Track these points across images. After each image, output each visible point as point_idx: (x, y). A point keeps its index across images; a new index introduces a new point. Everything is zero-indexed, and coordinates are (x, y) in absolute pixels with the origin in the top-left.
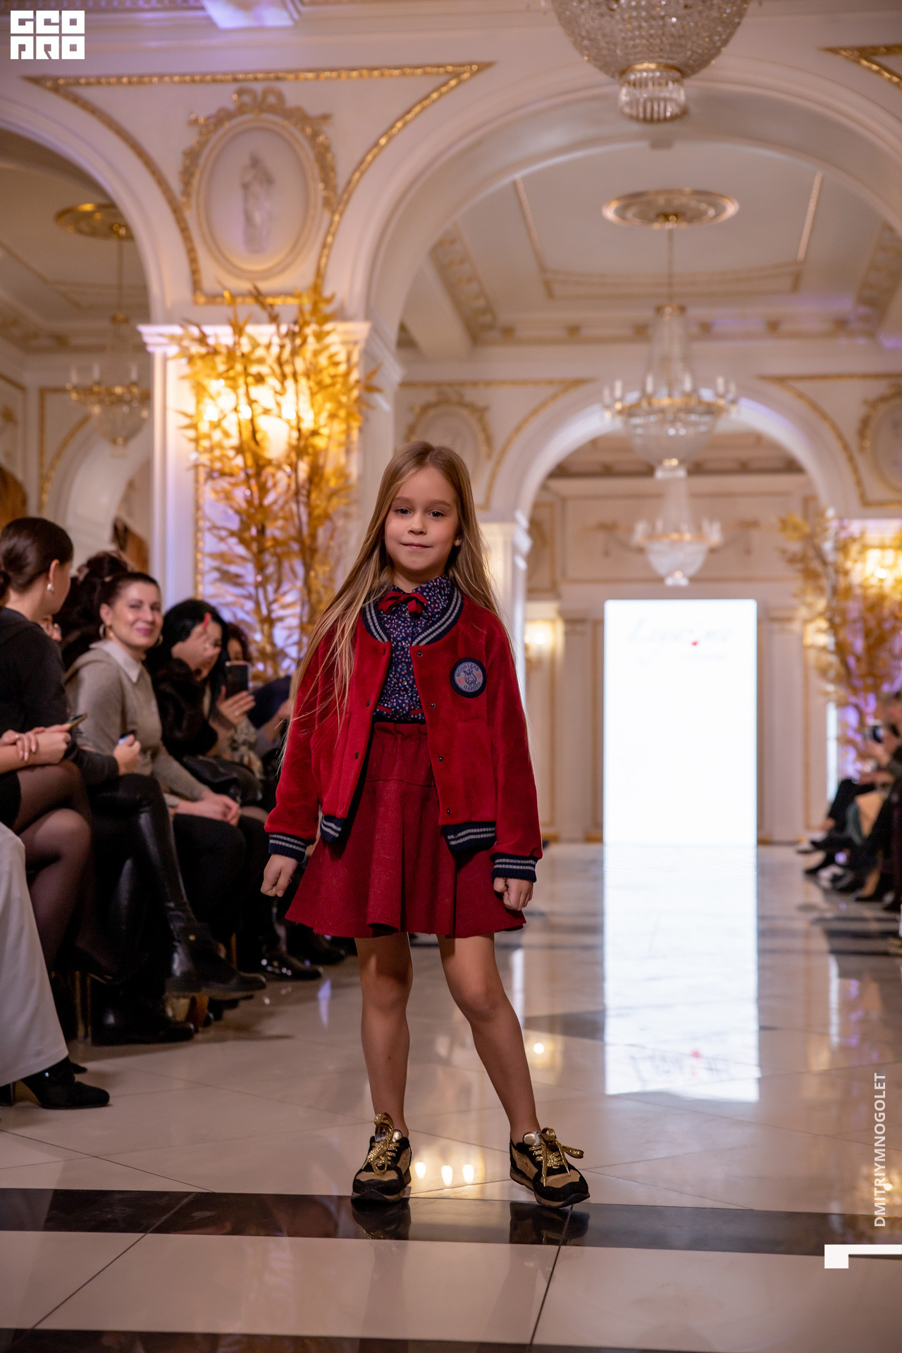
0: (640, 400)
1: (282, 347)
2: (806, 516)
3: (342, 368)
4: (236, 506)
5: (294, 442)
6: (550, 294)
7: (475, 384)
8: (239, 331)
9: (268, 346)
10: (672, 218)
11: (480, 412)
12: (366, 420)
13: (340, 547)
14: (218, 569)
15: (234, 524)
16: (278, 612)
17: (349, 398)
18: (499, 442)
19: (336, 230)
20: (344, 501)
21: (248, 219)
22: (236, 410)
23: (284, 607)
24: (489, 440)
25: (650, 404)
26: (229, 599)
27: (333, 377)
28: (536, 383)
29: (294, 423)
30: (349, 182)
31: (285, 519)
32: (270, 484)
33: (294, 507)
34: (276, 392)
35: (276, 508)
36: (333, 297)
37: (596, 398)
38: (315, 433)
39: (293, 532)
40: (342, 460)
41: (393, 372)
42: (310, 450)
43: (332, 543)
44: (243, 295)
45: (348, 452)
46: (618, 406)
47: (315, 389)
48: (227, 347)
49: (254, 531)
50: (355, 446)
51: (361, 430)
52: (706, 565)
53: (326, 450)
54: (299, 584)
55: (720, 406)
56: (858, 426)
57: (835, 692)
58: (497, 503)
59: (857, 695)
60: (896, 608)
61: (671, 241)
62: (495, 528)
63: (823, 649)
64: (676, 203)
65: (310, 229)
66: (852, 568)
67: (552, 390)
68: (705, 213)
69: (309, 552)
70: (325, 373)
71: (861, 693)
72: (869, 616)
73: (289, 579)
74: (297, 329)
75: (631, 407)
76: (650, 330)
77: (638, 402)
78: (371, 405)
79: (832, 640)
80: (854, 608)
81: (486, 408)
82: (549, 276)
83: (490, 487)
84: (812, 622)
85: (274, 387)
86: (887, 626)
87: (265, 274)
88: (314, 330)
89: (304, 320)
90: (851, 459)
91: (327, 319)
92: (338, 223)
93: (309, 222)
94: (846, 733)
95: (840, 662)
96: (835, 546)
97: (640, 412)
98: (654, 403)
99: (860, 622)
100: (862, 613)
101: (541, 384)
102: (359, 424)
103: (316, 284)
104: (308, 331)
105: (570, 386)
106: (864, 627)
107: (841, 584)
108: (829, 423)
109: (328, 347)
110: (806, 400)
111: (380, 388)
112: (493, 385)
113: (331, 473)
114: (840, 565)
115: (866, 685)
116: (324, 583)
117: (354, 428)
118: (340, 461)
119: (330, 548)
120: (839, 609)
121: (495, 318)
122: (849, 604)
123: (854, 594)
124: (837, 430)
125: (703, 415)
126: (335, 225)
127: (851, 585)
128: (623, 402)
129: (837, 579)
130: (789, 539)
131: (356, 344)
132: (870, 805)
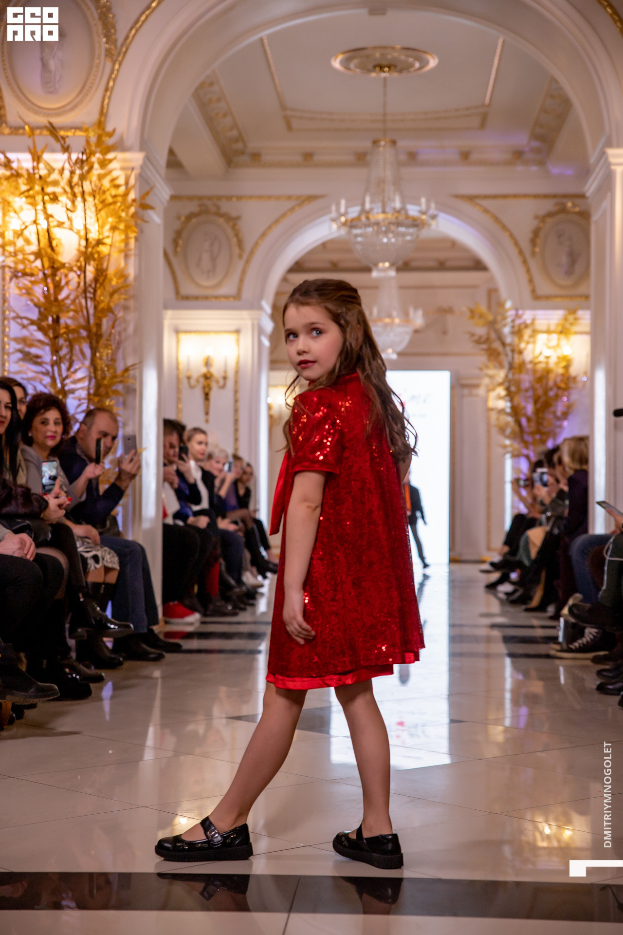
0: (360, 215)
1: (72, 173)
2: (489, 307)
3: (122, 189)
4: (35, 299)
5: (83, 249)
6: (289, 127)
7: (229, 198)
8: (37, 157)
9: (61, 172)
10: (386, 69)
11: (233, 221)
12: (141, 231)
13: (120, 333)
14: (21, 351)
15: (34, 315)
16: (70, 386)
17: (127, 214)
18: (248, 246)
19: (116, 76)
20: (123, 296)
21: (44, 65)
22: (35, 222)
23: (75, 382)
24: (240, 243)
25: (368, 218)
26: (31, 375)
27: (115, 196)
28: (278, 198)
29: (83, 233)
30: (127, 38)
31: (75, 311)
32: (63, 282)
33: (83, 301)
34: (68, 209)
35: (68, 302)
36: (114, 131)
37: (326, 210)
38: (99, 242)
39: (82, 321)
40: (122, 264)
41: (163, 192)
42: (96, 256)
43: (113, 331)
44: (41, 127)
45: (126, 257)
46: (343, 219)
47: (100, 206)
48: (28, 171)
49: (50, 320)
50: (132, 252)
51: (136, 239)
52: (411, 343)
53: (109, 255)
54: (87, 363)
55: (423, 220)
56: (530, 235)
57: (511, 446)
58: (247, 294)
59: (527, 448)
60: (559, 379)
61: (385, 86)
62: (245, 314)
63: (502, 411)
64: (389, 57)
65: (95, 76)
66: (525, 348)
67: (289, 204)
68: (412, 65)
69: (95, 338)
70: (108, 193)
71: (531, 447)
72: (537, 386)
73: (79, 359)
74: (85, 157)
75: (353, 220)
76: (368, 158)
77: (358, 218)
78: (146, 218)
79: (509, 404)
80: (526, 380)
81: (238, 218)
82: (289, 113)
83: (241, 281)
84: (493, 389)
85: (66, 205)
86: (551, 394)
87: (57, 111)
88: (98, 159)
89: (90, 150)
90: (525, 262)
91: (109, 149)
92: (118, 71)
93: (94, 69)
95: (515, 422)
96: (512, 330)
97: (360, 225)
98: (371, 217)
99: (530, 391)
100: (532, 384)
101: (282, 199)
102: (135, 235)
103: (100, 119)
104: (94, 160)
105: (305, 200)
106: (534, 394)
107: (516, 360)
108: (508, 233)
109: (110, 172)
110: (490, 215)
111: (152, 206)
112: (244, 199)
113: (113, 272)
114: (515, 345)
115: (535, 440)
116: (107, 363)
117: (132, 238)
118: (120, 264)
119: (112, 335)
120: (514, 380)
121: (245, 145)
122: (522, 376)
123: (526, 368)
124: (514, 239)
125: (409, 228)
126: (115, 72)
127: (524, 361)
128: (346, 216)
129: (513, 357)
130: (477, 325)
131: (133, 169)
132: (536, 536)
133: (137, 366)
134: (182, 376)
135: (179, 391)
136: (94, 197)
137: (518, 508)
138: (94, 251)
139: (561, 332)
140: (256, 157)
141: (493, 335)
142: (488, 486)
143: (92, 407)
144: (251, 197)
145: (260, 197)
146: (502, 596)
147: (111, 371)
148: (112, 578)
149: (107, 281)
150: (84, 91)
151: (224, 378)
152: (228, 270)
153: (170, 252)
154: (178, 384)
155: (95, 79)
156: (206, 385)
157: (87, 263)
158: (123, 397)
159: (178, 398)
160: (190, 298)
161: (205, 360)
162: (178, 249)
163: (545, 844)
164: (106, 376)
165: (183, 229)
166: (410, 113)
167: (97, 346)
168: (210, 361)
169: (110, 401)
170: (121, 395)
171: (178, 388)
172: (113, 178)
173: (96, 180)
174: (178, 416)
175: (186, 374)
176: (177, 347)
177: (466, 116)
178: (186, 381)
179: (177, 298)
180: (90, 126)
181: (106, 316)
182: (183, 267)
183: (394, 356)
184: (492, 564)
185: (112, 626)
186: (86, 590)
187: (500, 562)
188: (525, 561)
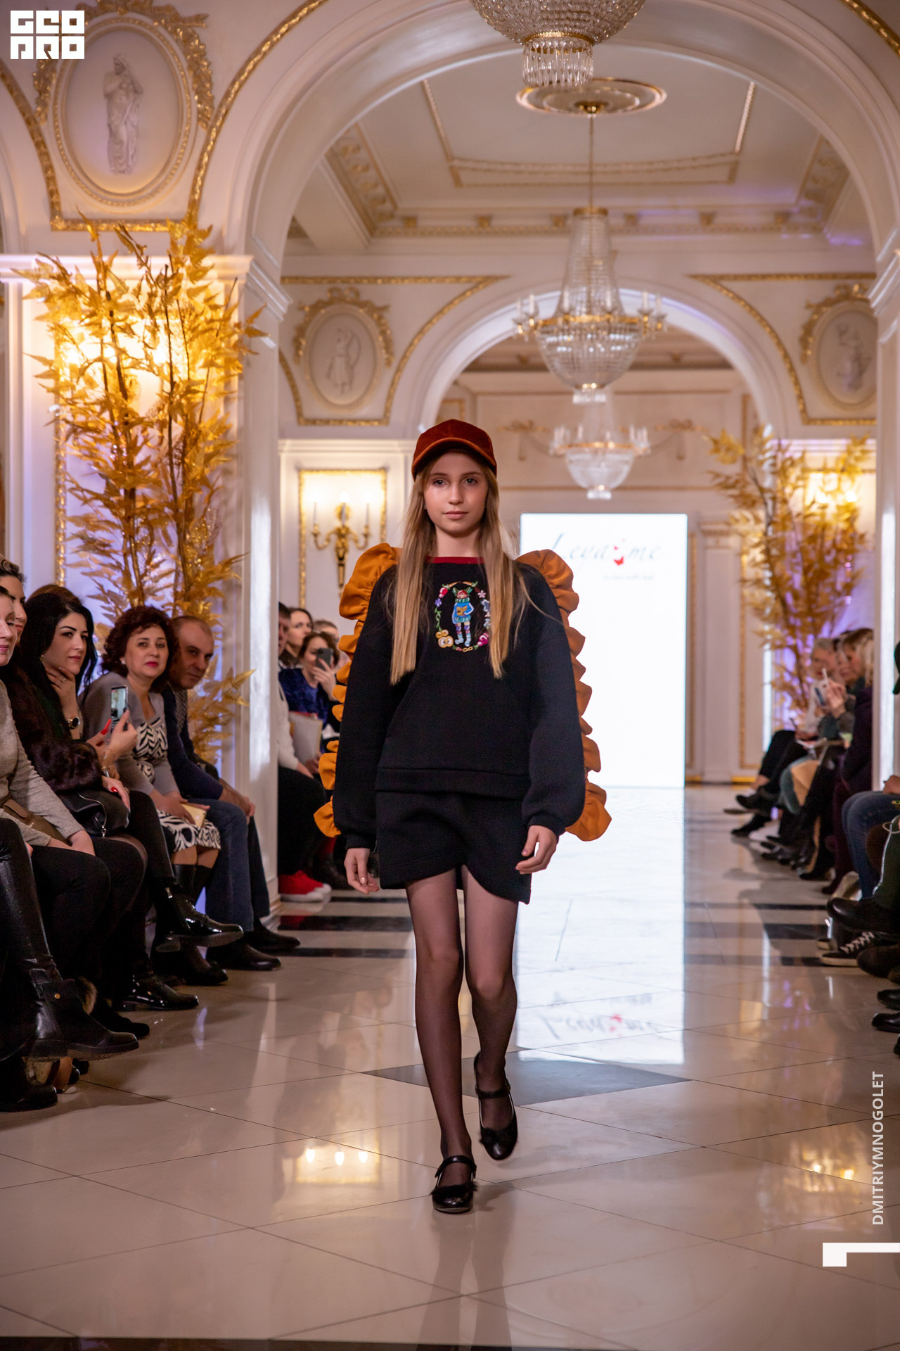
1: (152, 295)
2: (743, 432)
3: (221, 314)
4: (102, 464)
5: (167, 395)
6: (457, 182)
7: (373, 280)
8: (103, 269)
9: (137, 292)
10: (593, 108)
11: (378, 312)
12: (248, 364)
13: (218, 510)
14: (81, 536)
15: (99, 487)
16: (148, 584)
17: (227, 346)
18: (399, 350)
19: (213, 148)
20: (222, 458)
21: (113, 134)
22: (100, 359)
23: (156, 580)
24: (388, 345)
25: (567, 322)
26: (95, 567)
27: (212, 321)
28: (442, 279)
29: (166, 371)
30: (227, 94)
31: (156, 481)
32: (140, 440)
33: (168, 468)
34: (146, 345)
35: (147, 467)
36: (210, 228)
37: (509, 297)
38: (189, 390)
39: (166, 496)
40: (222, 413)
41: (279, 303)
42: (185, 405)
43: (209, 508)
44: (109, 221)
45: (227, 400)
46: (532, 322)
47: (190, 334)
48: (90, 289)
49: (122, 492)
50: (235, 395)
51: (241, 377)
52: (634, 472)
53: (203, 403)
54: (174, 549)
55: (646, 323)
56: (800, 332)
57: (770, 632)
58: (397, 416)
59: (794, 636)
60: (839, 537)
61: (591, 132)
62: (395, 444)
63: (758, 582)
64: (598, 92)
65: (185, 148)
66: (791, 495)
67: (460, 288)
68: (630, 102)
69: (184, 516)
70: (202, 318)
71: (799, 634)
72: (810, 547)
73: (161, 545)
74: (170, 273)
75: (546, 323)
76: (569, 222)
77: (554, 318)
78: (254, 349)
79: (768, 574)
80: (794, 538)
81: (385, 308)
82: (456, 163)
83: (390, 397)
84: (747, 553)
85: (144, 338)
86: (829, 559)
87: (131, 198)
88: (188, 268)
89: (178, 258)
90: (792, 369)
91: (203, 254)
92: (215, 141)
93: (182, 139)
94: (782, 677)
95: (776, 598)
96: (772, 469)
97: (556, 329)
98: (572, 319)
99: (799, 555)
100: (801, 545)
101: (448, 280)
102: (239, 371)
103: (190, 214)
104: (182, 271)
105: (480, 283)
106: (803, 560)
107: (779, 512)
108: (768, 329)
109: (205, 287)
110: (743, 303)
111: (263, 330)
112: (393, 281)
113: (208, 426)
114: (778, 491)
115: (804, 625)
116: (201, 552)
117: (234, 375)
118: (218, 412)
119: (207, 513)
120: (776, 539)
121: (395, 206)
122: (787, 534)
123: (793, 522)
124: (777, 337)
125: (625, 334)
126: (212, 143)
127: (790, 513)
128: (536, 318)
129: (774, 508)
130: (723, 462)
131: (236, 279)
132: (801, 773)
133: (243, 557)
134: (304, 532)
135: (301, 553)
136: (183, 322)
137: (781, 720)
138: (183, 401)
139: (843, 471)
140: (410, 221)
141: (748, 479)
142: (742, 675)
143: (180, 613)
144: (403, 279)
145: (417, 279)
147: (207, 563)
148: (209, 861)
149: (201, 437)
150: (168, 170)
151: (366, 536)
152: (371, 382)
153: (289, 357)
154: (300, 542)
155: (183, 153)
156: (340, 545)
157: (173, 417)
158: (223, 597)
159: (301, 563)
160: (318, 422)
161: (339, 510)
162: (301, 353)
163: (816, 1188)
164: (199, 571)
165: (307, 323)
166: (627, 163)
167: (187, 527)
168: (346, 511)
169: (205, 605)
170: (220, 594)
171: (300, 548)
172: (209, 296)
173: (186, 297)
174: (300, 589)
175: (312, 529)
176: (300, 491)
177: (708, 166)
178: (312, 539)
179: (299, 423)
180: (176, 221)
181: (199, 490)
182: (308, 377)
183: (608, 496)
184: (740, 799)
185: (215, 930)
186: (174, 880)
187: (752, 797)
188: (789, 807)
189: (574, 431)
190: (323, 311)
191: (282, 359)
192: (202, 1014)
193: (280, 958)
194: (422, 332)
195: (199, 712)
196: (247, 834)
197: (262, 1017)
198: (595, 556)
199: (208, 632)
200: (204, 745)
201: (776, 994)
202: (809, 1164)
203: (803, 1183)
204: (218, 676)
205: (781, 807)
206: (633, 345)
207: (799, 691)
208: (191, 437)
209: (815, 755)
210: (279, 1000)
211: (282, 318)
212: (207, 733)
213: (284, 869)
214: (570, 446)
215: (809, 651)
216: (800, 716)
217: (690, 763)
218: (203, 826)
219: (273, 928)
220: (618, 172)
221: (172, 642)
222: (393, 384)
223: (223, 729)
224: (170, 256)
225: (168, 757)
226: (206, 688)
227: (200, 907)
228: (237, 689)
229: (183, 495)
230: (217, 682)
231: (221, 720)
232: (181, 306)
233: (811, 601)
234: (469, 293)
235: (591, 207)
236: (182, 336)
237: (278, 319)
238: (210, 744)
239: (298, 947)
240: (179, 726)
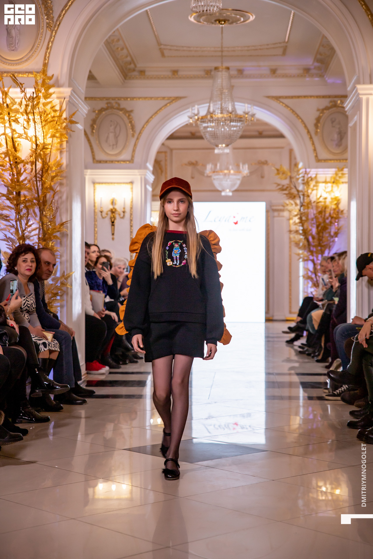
0: (206, 115)
1: (27, 106)
2: (290, 166)
3: (58, 114)
4: (5, 181)
5: (34, 150)
6: (163, 55)
7: (126, 99)
8: (5, 94)
9: (20, 104)
10: (223, 22)
11: (128, 113)
12: (70, 136)
13: (57, 201)
15: (4, 191)
16: (27, 234)
17: (61, 128)
18: (138, 129)
19: (54, 39)
20: (59, 178)
21: (9, 33)
22: (4, 134)
23: (31, 231)
24: (133, 128)
25: (212, 117)
26: (2, 227)
27: (54, 117)
28: (157, 98)
29: (34, 139)
30: (60, 16)
32: (22, 170)
33: (35, 182)
34: (24, 128)
35: (26, 182)
36: (53, 75)
37: (186, 106)
38: (44, 148)
39: (34, 195)
40: (59, 158)
41: (84, 109)
43: (54, 200)
44: (7, 72)
45: (61, 152)
46: (196, 117)
47: (44, 123)
49: (14, 193)
50: (65, 150)
51: (67, 142)
53: (50, 153)
54: (38, 218)
55: (246, 117)
56: (315, 122)
57: (302, 254)
58: (138, 158)
59: (313, 255)
60: (332, 212)
61: (222, 33)
62: (136, 171)
63: (297, 232)
64: (225, 15)
65: (41, 40)
66: (311, 193)
67: (164, 102)
68: (239, 20)
69: (42, 204)
70: (49, 116)
71: (315, 254)
72: (319, 216)
73: (32, 216)
74: (35, 96)
75: (202, 118)
76: (213, 73)
77: (206, 116)
78: (73, 130)
79: (301, 228)
80: (312, 212)
81: (132, 111)
82: (162, 47)
83: (134, 151)
84: (292, 219)
85: (23, 124)
86: (328, 221)
87: (17, 62)
88: (43, 93)
89: (38, 89)
90: (311, 138)
91: (50, 87)
92: (54, 37)
93: (40, 36)
94: (307, 273)
95: (305, 239)
96: (303, 182)
97: (207, 120)
98: (214, 116)
99: (315, 220)
100: (316, 215)
101: (159, 99)
102: (66, 139)
103: (44, 69)
104: (40, 94)
105: (173, 100)
106: (317, 222)
107: (306, 201)
108: (300, 120)
109: (51, 102)
110: (289, 109)
111: (77, 121)
112: (135, 99)
113: (53, 164)
114: (305, 192)
115: (317, 250)
116: (50, 220)
117: (64, 141)
118: (57, 157)
119: (53, 203)
120: (304, 213)
121: (135, 66)
122: (309, 210)
123: (312, 205)
124: (304, 124)
125: (238, 122)
126: (53, 37)
127: (310, 201)
128: (198, 116)
129: (304, 199)
130: (281, 179)
131: (65, 98)
132: (317, 315)
133: (69, 222)
134: (96, 211)
135: (95, 220)
136: (41, 117)
137: (307, 292)
138: (42, 153)
139: (334, 182)
140: (142, 72)
141: (292, 186)
142: (290, 273)
143: (41, 247)
144: (139, 98)
145: (145, 98)
146: (296, 348)
147: (53, 224)
148: (54, 356)
149: (50, 168)
150: (34, 49)
151: (124, 212)
152: (125, 144)
153: (89, 132)
154: (95, 215)
155: (40, 42)
156: (112, 216)
157: (37, 160)
158: (60, 240)
159: (95, 224)
160: (102, 162)
161: (112, 201)
162: (94, 131)
163: (324, 498)
164: (49, 228)
165: (97, 118)
166: (238, 47)
167: (44, 209)
168: (115, 201)
169: (52, 243)
170: (58, 238)
171: (95, 218)
172: (52, 106)
173: (42, 106)
174: (95, 236)
175: (100, 209)
176: (94, 192)
177: (273, 48)
178: (100, 213)
179: (94, 162)
180: (37, 72)
181: (49, 192)
182: (97, 142)
183: (231, 194)
184: (290, 328)
185: (57, 387)
186: (39, 365)
187: (294, 327)
188: (311, 330)
189: (216, 165)
190: (104, 113)
191: (86, 134)
192: (52, 424)
193: (86, 399)
194: (148, 122)
195: (50, 291)
196: (71, 345)
197: (79, 425)
198: (225, 221)
199: (54, 255)
200: (52, 305)
201: (305, 412)
202: (320, 487)
203: (318, 496)
204: (58, 275)
205: (308, 331)
206: (241, 127)
207: (315, 279)
208: (45, 169)
209: (322, 308)
210: (86, 418)
211: (85, 116)
212: (53, 300)
213: (88, 360)
214: (214, 172)
215: (319, 262)
216: (315, 290)
217: (267, 312)
218: (52, 341)
219: (83, 386)
220: (234, 51)
221: (38, 260)
222: (135, 145)
223: (60, 298)
224: (35, 88)
225: (36, 311)
226: (53, 280)
227: (51, 377)
228: (66, 280)
229: (42, 194)
230: (57, 277)
231: (60, 294)
232: (40, 110)
233: (320, 240)
234: (168, 105)
235: (222, 66)
236: (41, 124)
237: (84, 116)
238: (55, 305)
239: (94, 394)
240: (41, 297)
